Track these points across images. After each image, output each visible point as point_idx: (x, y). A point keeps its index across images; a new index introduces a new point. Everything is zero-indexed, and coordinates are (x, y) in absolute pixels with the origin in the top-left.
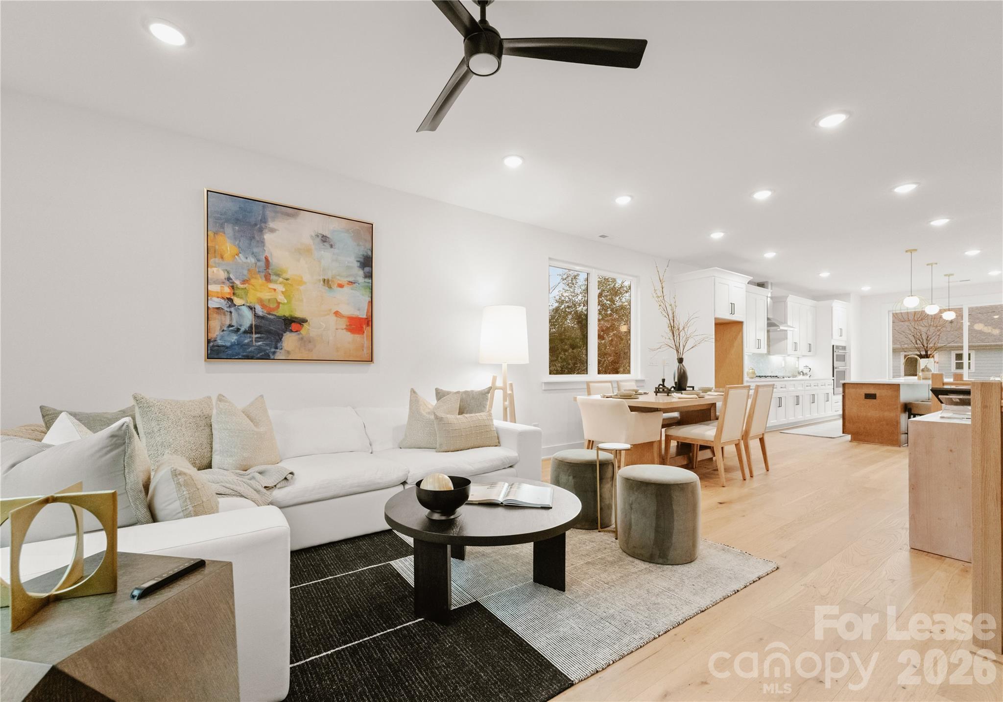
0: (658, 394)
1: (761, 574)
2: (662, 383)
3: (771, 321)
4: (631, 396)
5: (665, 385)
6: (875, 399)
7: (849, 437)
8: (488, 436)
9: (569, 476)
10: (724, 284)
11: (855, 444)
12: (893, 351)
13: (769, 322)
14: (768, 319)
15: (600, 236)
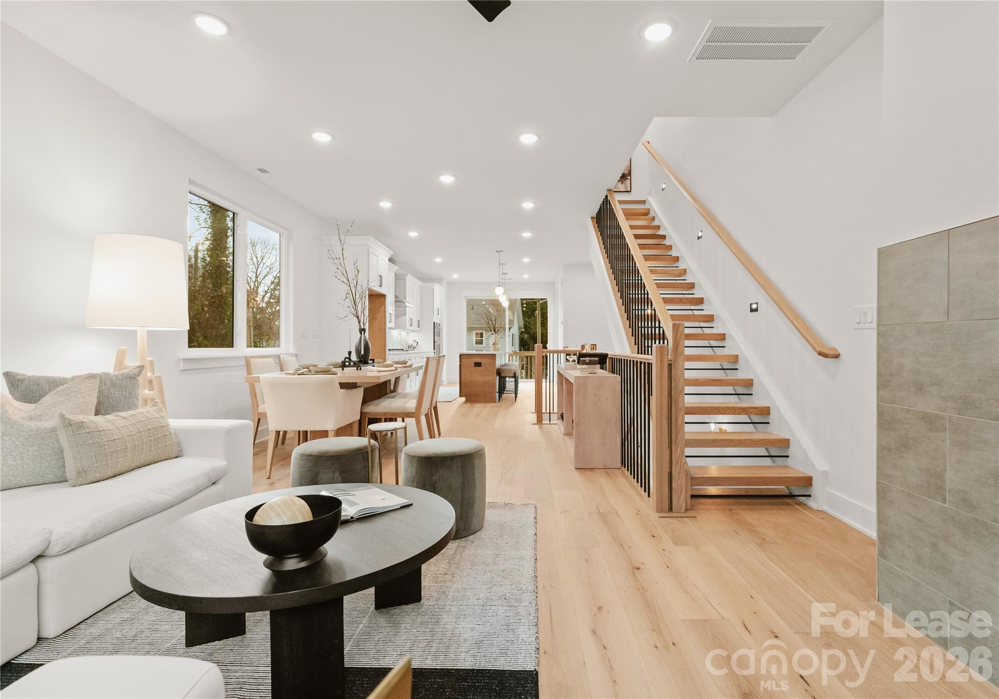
0: (345, 368)
1: (533, 515)
2: (348, 356)
3: (398, 299)
4: (328, 372)
5: (351, 359)
6: (481, 366)
7: (463, 399)
8: (167, 443)
9: (334, 472)
10: (375, 255)
11: (469, 404)
12: (468, 330)
13: (397, 299)
14: (396, 297)
15: (259, 170)
